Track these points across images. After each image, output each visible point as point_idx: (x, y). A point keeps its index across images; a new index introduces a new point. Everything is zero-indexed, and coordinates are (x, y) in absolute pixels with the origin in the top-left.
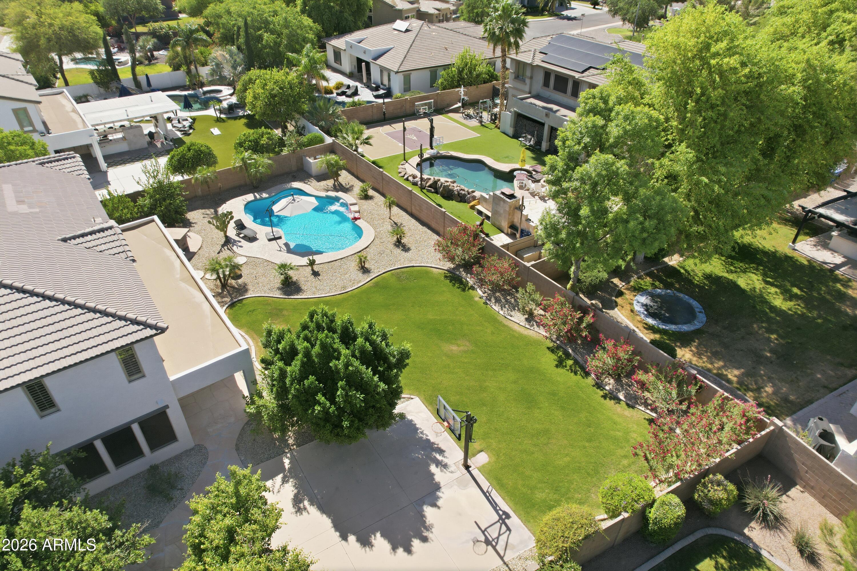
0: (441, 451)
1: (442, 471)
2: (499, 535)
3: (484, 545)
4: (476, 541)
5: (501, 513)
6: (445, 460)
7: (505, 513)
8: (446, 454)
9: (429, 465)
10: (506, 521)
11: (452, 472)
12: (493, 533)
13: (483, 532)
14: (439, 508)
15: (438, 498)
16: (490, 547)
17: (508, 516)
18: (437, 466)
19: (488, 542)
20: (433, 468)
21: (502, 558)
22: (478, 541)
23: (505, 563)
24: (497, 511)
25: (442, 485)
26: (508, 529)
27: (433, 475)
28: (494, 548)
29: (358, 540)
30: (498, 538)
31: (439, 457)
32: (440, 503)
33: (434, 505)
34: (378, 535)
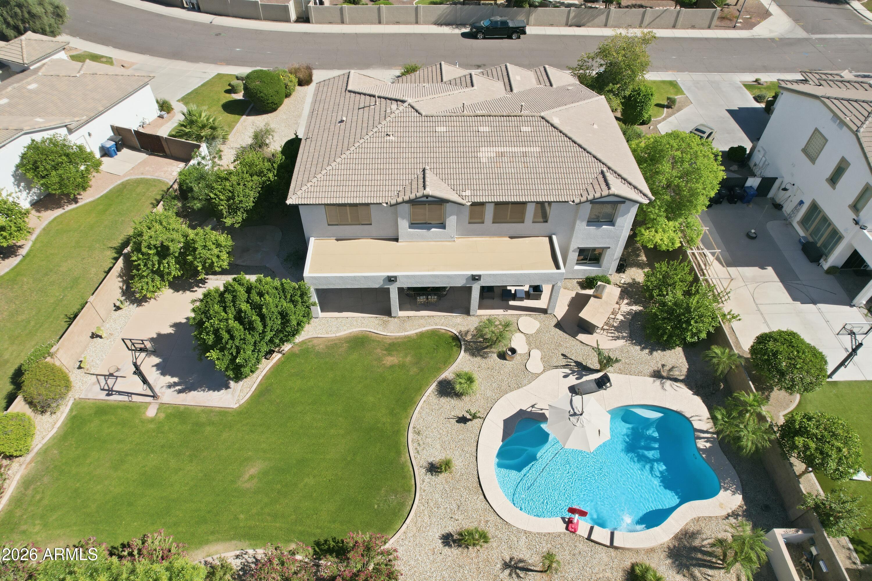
0: (180, 392)
1: (169, 382)
2: (106, 383)
3: (111, 372)
4: (118, 370)
5: (114, 393)
6: (173, 389)
7: (112, 395)
8: (176, 393)
9: (180, 379)
10: (107, 392)
11: (162, 387)
12: (111, 381)
13: (117, 377)
14: (153, 366)
15: (158, 370)
16: (108, 374)
17: (108, 395)
18: (174, 382)
19: (111, 375)
20: (176, 380)
21: (97, 375)
22: (117, 371)
23: (93, 374)
24: (117, 392)
25: (162, 377)
26: (103, 390)
27: (172, 377)
28: (105, 376)
29: (180, 323)
30: (106, 381)
31: (178, 388)
32: (155, 368)
33: (156, 365)
34: (173, 332)
